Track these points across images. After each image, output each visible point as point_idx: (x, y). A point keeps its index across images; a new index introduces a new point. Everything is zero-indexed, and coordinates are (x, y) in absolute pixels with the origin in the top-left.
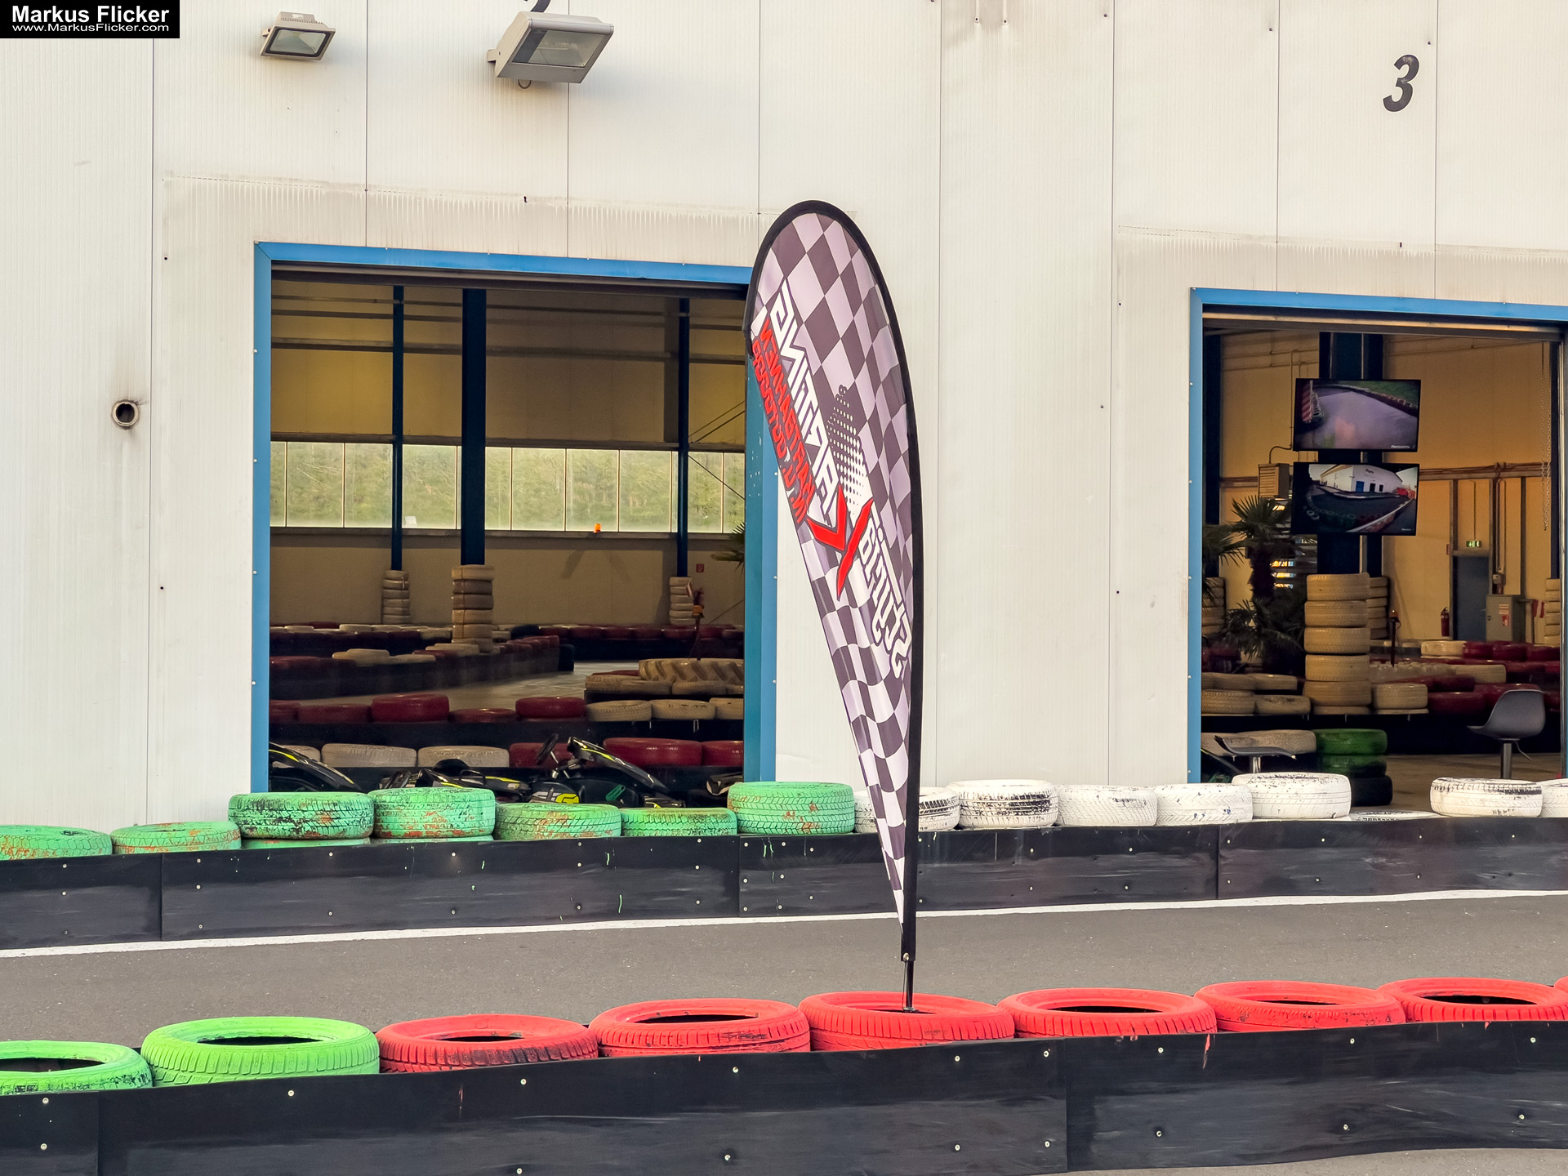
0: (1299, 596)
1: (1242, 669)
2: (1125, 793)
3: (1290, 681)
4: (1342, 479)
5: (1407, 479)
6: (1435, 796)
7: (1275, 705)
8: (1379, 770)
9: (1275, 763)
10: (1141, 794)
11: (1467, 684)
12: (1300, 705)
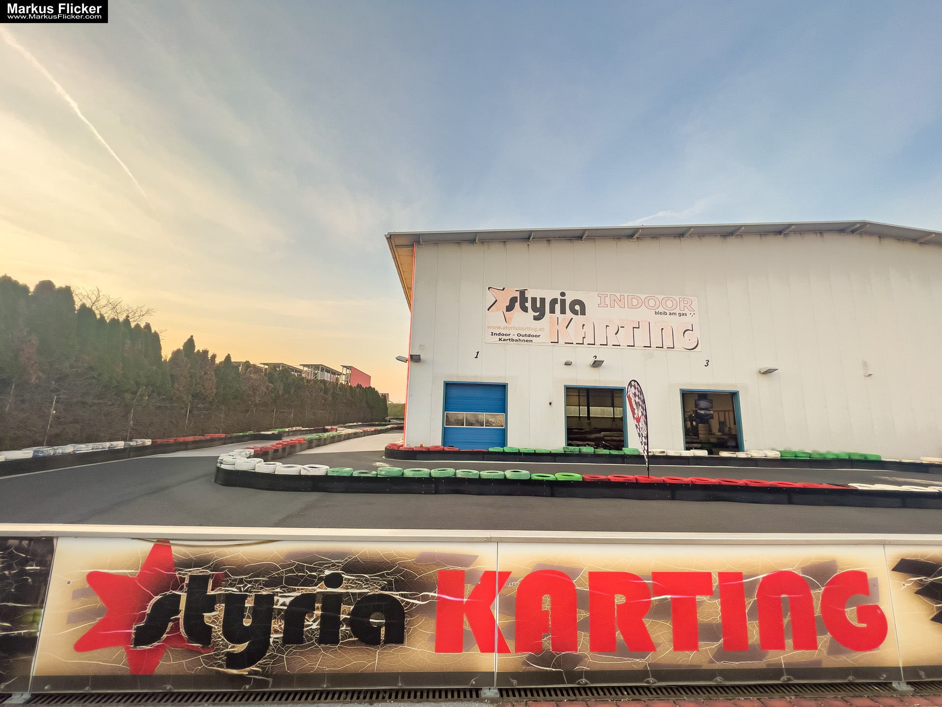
0: (697, 426)
1: (690, 436)
2: (675, 451)
3: (697, 437)
4: (702, 412)
5: (712, 412)
6: (720, 454)
7: (695, 441)
8: (711, 450)
9: (696, 448)
10: (677, 452)
11: (723, 439)
12: (699, 441)
